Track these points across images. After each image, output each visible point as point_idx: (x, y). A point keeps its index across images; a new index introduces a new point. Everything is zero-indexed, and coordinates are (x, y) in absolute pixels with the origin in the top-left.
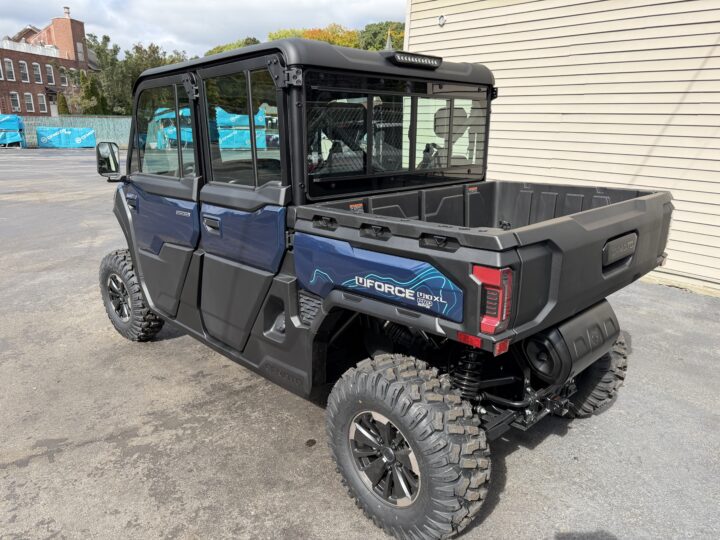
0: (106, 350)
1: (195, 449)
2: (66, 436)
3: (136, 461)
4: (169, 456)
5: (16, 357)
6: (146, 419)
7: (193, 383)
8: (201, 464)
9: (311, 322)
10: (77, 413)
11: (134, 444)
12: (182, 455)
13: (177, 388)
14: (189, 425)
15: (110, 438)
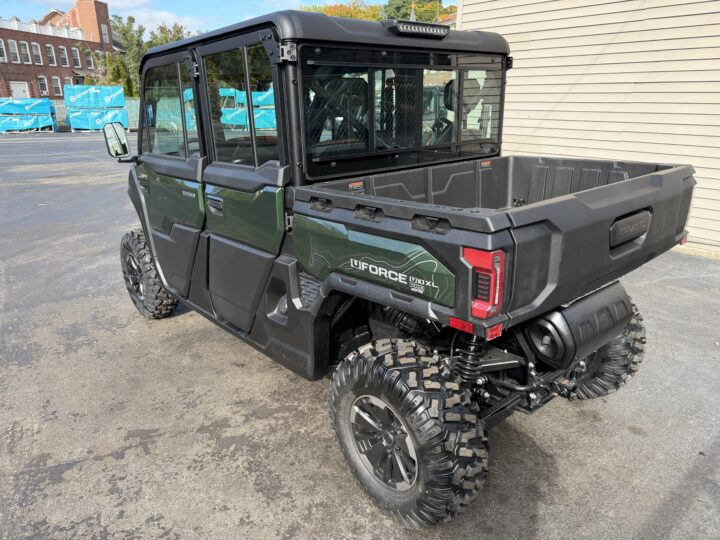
0: (179, 336)
1: (291, 441)
2: (157, 426)
3: (233, 454)
4: (266, 448)
5: (89, 344)
6: (235, 409)
7: (275, 370)
8: (301, 456)
10: (162, 403)
11: (228, 435)
12: (279, 447)
13: (259, 375)
14: (279, 415)
15: (202, 429)
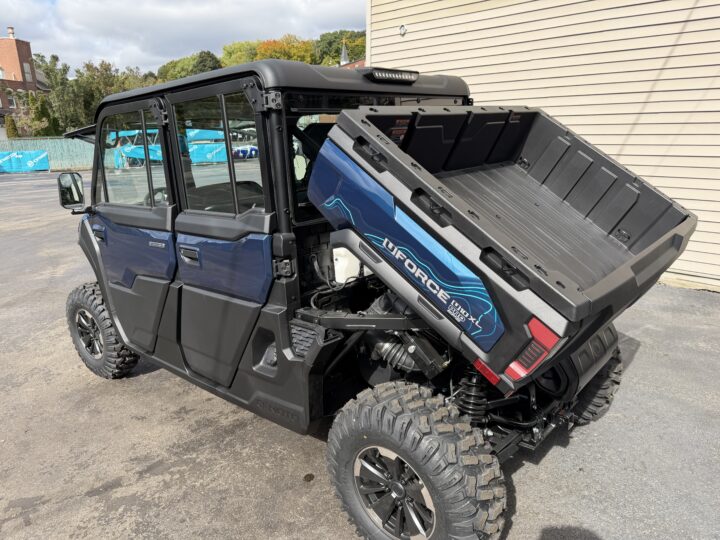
0: (80, 391)
1: (185, 496)
2: (43, 493)
3: (122, 515)
4: (157, 506)
6: (130, 466)
7: (177, 421)
8: (193, 512)
9: (305, 353)
10: (52, 466)
11: (118, 495)
12: (171, 504)
13: (160, 427)
14: (176, 469)
15: (91, 493)
